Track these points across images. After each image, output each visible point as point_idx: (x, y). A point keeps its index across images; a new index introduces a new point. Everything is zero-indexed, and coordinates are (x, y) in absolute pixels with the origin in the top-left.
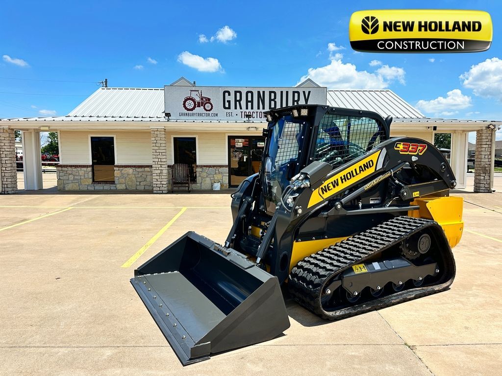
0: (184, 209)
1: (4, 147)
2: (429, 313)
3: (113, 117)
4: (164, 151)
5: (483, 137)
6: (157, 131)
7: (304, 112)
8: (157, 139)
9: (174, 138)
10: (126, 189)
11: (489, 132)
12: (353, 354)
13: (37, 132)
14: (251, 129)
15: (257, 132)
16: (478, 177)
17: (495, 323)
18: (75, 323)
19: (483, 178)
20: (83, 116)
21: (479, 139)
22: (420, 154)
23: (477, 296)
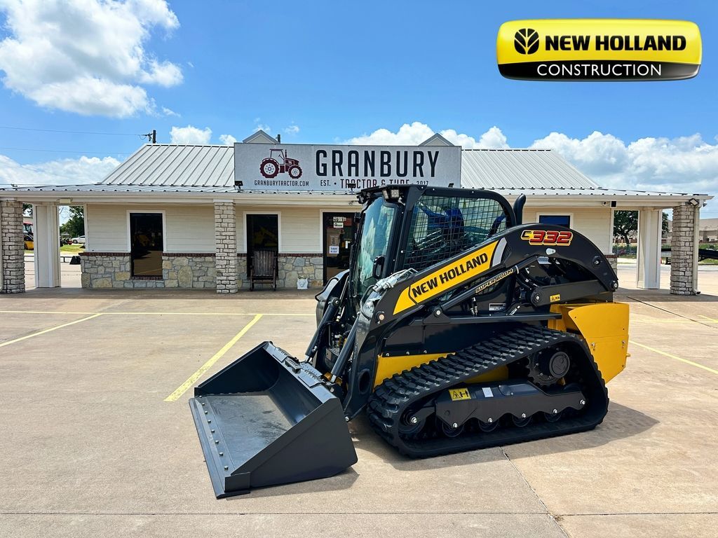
0: (258, 316)
1: (7, 227)
2: (587, 469)
3: (161, 185)
4: (232, 233)
5: (682, 217)
6: (224, 205)
8: (222, 216)
9: (247, 215)
10: (179, 286)
11: (690, 210)
12: (476, 525)
14: (354, 204)
16: (676, 273)
17: (677, 484)
18: (97, 480)
19: (682, 274)
20: (120, 184)
21: (677, 219)
23: (657, 445)
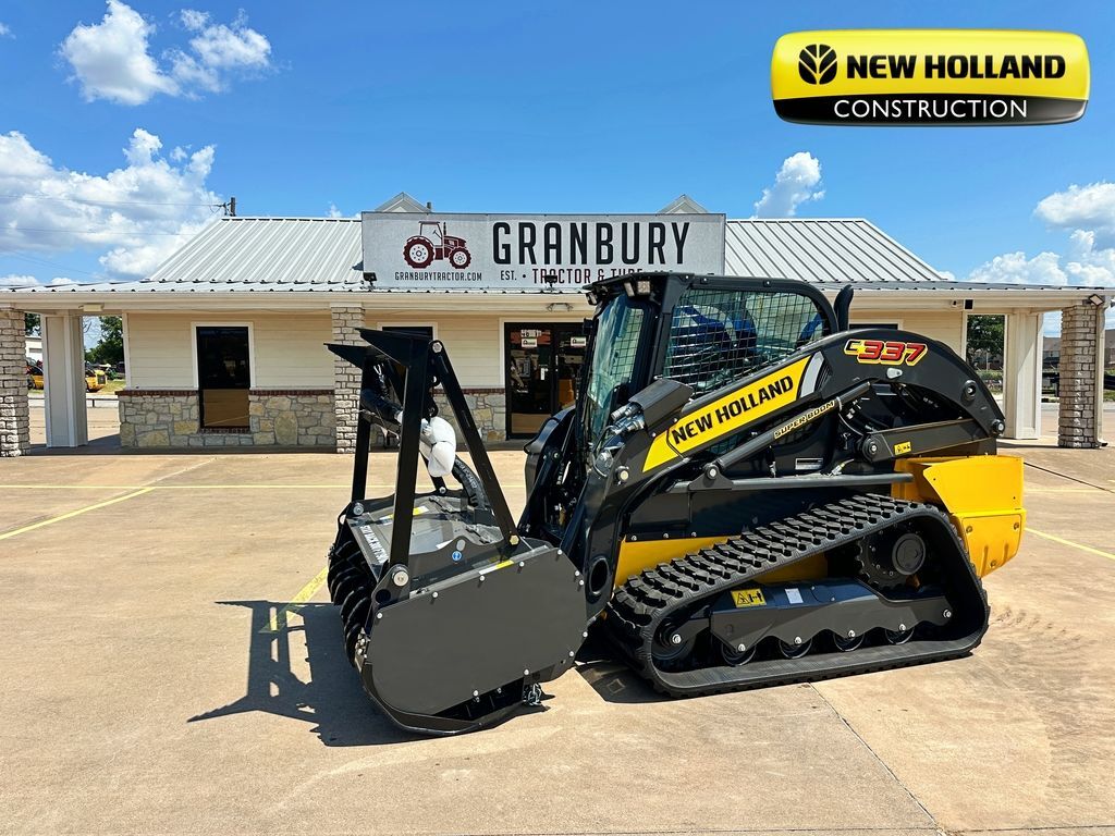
3: (246, 282)
5: (1078, 324)
6: (346, 312)
7: (644, 287)
8: (345, 330)
10: (276, 443)
11: (1090, 312)
13: (76, 318)
14: (556, 308)
15: (571, 313)
16: (1067, 414)
19: (1078, 414)
20: (180, 281)
21: (1068, 326)
22: (909, 364)
